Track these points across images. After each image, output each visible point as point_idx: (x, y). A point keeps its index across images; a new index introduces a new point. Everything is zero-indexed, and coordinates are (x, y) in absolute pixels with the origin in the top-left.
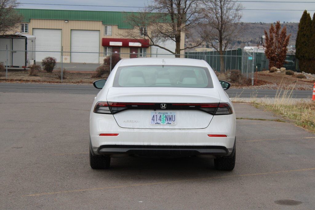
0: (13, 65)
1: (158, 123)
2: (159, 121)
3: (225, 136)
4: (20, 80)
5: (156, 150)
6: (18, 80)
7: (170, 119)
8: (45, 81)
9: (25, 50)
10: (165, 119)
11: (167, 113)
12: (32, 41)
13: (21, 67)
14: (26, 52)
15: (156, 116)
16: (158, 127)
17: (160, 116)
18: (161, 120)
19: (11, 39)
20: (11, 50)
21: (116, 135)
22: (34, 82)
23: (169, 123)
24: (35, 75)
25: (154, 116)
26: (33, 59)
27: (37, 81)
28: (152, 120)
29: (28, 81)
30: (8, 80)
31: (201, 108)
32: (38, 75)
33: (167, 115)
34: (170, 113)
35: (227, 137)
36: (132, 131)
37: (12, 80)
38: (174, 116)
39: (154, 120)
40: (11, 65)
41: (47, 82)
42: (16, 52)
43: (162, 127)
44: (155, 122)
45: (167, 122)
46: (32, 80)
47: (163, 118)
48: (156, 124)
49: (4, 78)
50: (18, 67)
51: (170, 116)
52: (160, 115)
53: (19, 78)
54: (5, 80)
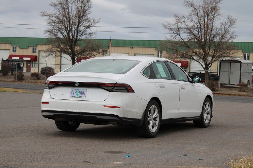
0: (230, 83)
1: (74, 96)
2: (75, 95)
3: (119, 107)
4: (229, 94)
5: (70, 115)
6: (227, 94)
7: (82, 93)
8: (248, 96)
9: (239, 71)
10: (79, 93)
11: (81, 89)
12: (248, 65)
13: (237, 85)
14: (240, 73)
15: (74, 91)
16: (74, 99)
17: (76, 92)
18: (76, 94)
19: (230, 63)
20: (229, 71)
21: (48, 103)
22: (239, 96)
23: (80, 97)
24: (243, 91)
25: (72, 91)
26: (247, 79)
27: (242, 96)
28: (71, 94)
29: (235, 95)
30: (220, 94)
31: (102, 86)
32: (246, 91)
33: (80, 91)
34: (82, 89)
35: (120, 109)
36: (56, 101)
37: (223, 94)
38: (84, 92)
39: (72, 94)
40: (229, 83)
41: (250, 96)
42: (233, 73)
43: (76, 99)
44: (73, 95)
45: (79, 96)
46: (238, 94)
47: (77, 93)
48: (73, 96)
49: (217, 93)
50: (234, 85)
51: (82, 92)
52: (76, 90)
53: (229, 92)
54: (218, 94)
